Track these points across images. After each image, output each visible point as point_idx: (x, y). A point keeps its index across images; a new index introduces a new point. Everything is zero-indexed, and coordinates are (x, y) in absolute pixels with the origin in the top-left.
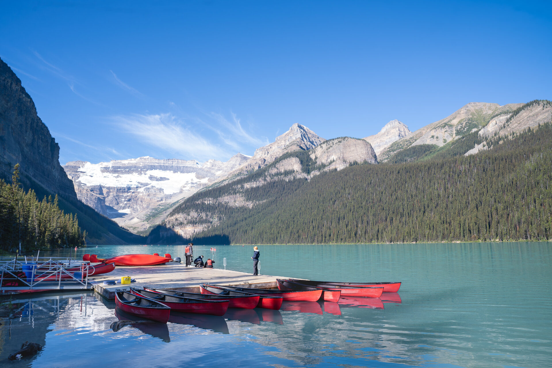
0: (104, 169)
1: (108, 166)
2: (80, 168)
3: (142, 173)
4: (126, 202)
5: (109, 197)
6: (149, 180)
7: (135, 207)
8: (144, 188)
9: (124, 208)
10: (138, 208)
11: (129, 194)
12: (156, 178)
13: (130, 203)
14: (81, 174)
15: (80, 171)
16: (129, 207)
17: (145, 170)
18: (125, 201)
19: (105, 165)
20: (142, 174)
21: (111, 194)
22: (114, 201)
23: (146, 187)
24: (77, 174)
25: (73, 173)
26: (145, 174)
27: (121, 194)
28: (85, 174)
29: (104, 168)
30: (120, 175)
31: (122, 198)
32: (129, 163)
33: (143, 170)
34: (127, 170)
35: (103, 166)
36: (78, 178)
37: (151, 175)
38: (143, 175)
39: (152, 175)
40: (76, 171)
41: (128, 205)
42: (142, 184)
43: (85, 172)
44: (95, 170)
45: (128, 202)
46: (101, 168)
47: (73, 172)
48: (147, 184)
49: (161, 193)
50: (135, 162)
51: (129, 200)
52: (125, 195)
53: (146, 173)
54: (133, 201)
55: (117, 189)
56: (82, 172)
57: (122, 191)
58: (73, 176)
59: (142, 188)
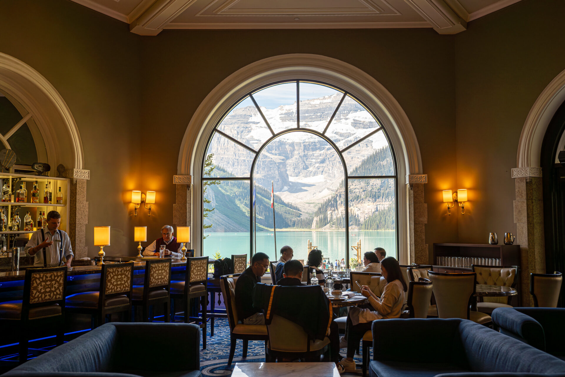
0: (285, 117)
1: (291, 111)
2: (251, 116)
3: (342, 117)
4: (317, 165)
5: (294, 158)
6: (353, 128)
7: (330, 172)
8: (344, 141)
9: (315, 174)
10: (336, 172)
11: (322, 152)
12: (363, 124)
13: (324, 165)
14: (253, 126)
15: (252, 121)
16: (322, 172)
17: (345, 112)
18: (316, 163)
19: (286, 110)
20: (341, 119)
21: (296, 152)
22: (300, 164)
23: (347, 139)
24: (248, 126)
25: (243, 125)
26: (347, 119)
27: (311, 153)
28: (258, 125)
29: (286, 114)
30: (308, 123)
31: (312, 159)
32: (320, 103)
33: (343, 113)
34: (319, 114)
35: (284, 112)
36: (249, 131)
37: (354, 120)
38: (343, 121)
39: (357, 119)
40: (246, 121)
41: (321, 169)
42: (341, 135)
43: (259, 123)
44: (272, 118)
45: (322, 165)
46: (282, 114)
47: (242, 123)
48: (349, 135)
49: (368, 148)
50: (331, 101)
51: (323, 161)
52: (317, 153)
53: (347, 117)
54: (328, 163)
55: (305, 146)
56: (254, 123)
57: (312, 148)
58: (242, 129)
59: (341, 141)
